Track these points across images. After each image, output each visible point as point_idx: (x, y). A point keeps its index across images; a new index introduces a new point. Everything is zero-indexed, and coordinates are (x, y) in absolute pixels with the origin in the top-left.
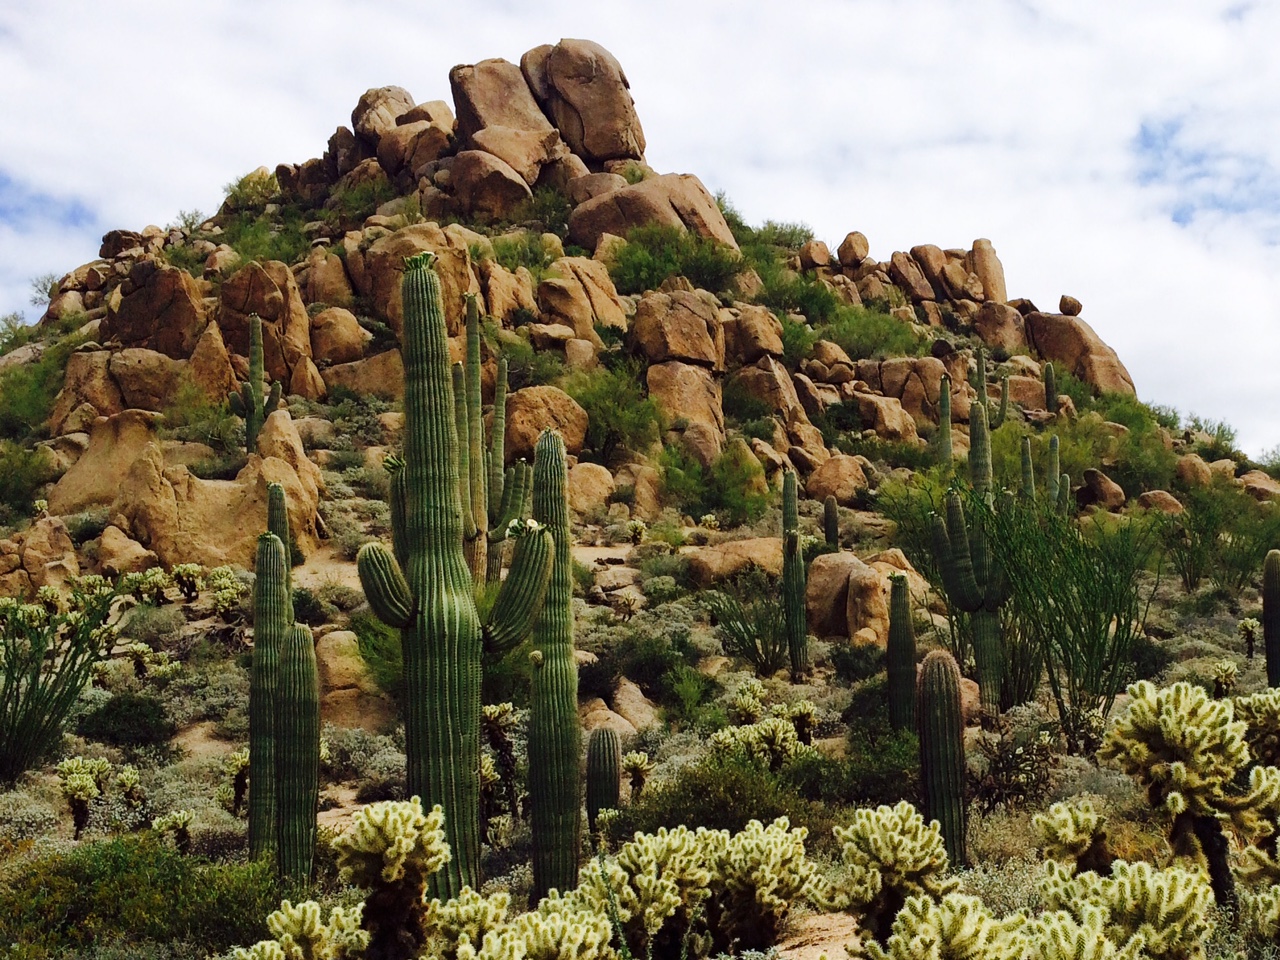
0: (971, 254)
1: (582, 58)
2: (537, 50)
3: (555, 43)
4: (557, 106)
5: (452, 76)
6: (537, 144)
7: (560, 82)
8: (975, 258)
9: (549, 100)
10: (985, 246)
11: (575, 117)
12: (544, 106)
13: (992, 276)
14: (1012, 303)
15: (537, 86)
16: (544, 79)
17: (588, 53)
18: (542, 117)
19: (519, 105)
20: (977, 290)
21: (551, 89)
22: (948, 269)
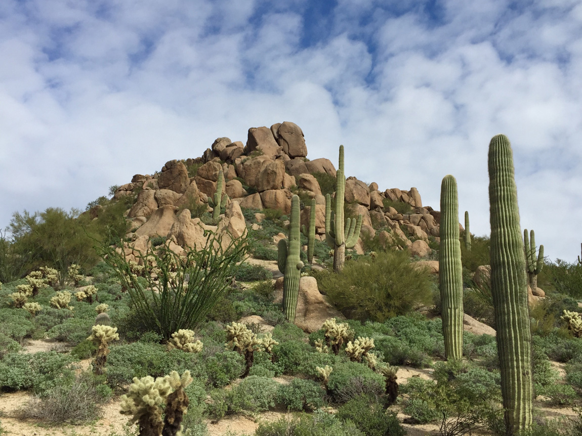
0: (410, 192)
1: (290, 127)
2: (276, 124)
3: (282, 123)
4: (281, 141)
5: (249, 131)
6: (276, 150)
7: (283, 134)
8: (412, 193)
9: (279, 139)
10: (415, 190)
11: (286, 144)
12: (277, 140)
13: (417, 199)
14: (425, 207)
15: (276, 135)
16: (278, 132)
17: (292, 126)
18: (276, 143)
19: (270, 140)
20: (413, 203)
21: (280, 136)
22: (403, 196)
